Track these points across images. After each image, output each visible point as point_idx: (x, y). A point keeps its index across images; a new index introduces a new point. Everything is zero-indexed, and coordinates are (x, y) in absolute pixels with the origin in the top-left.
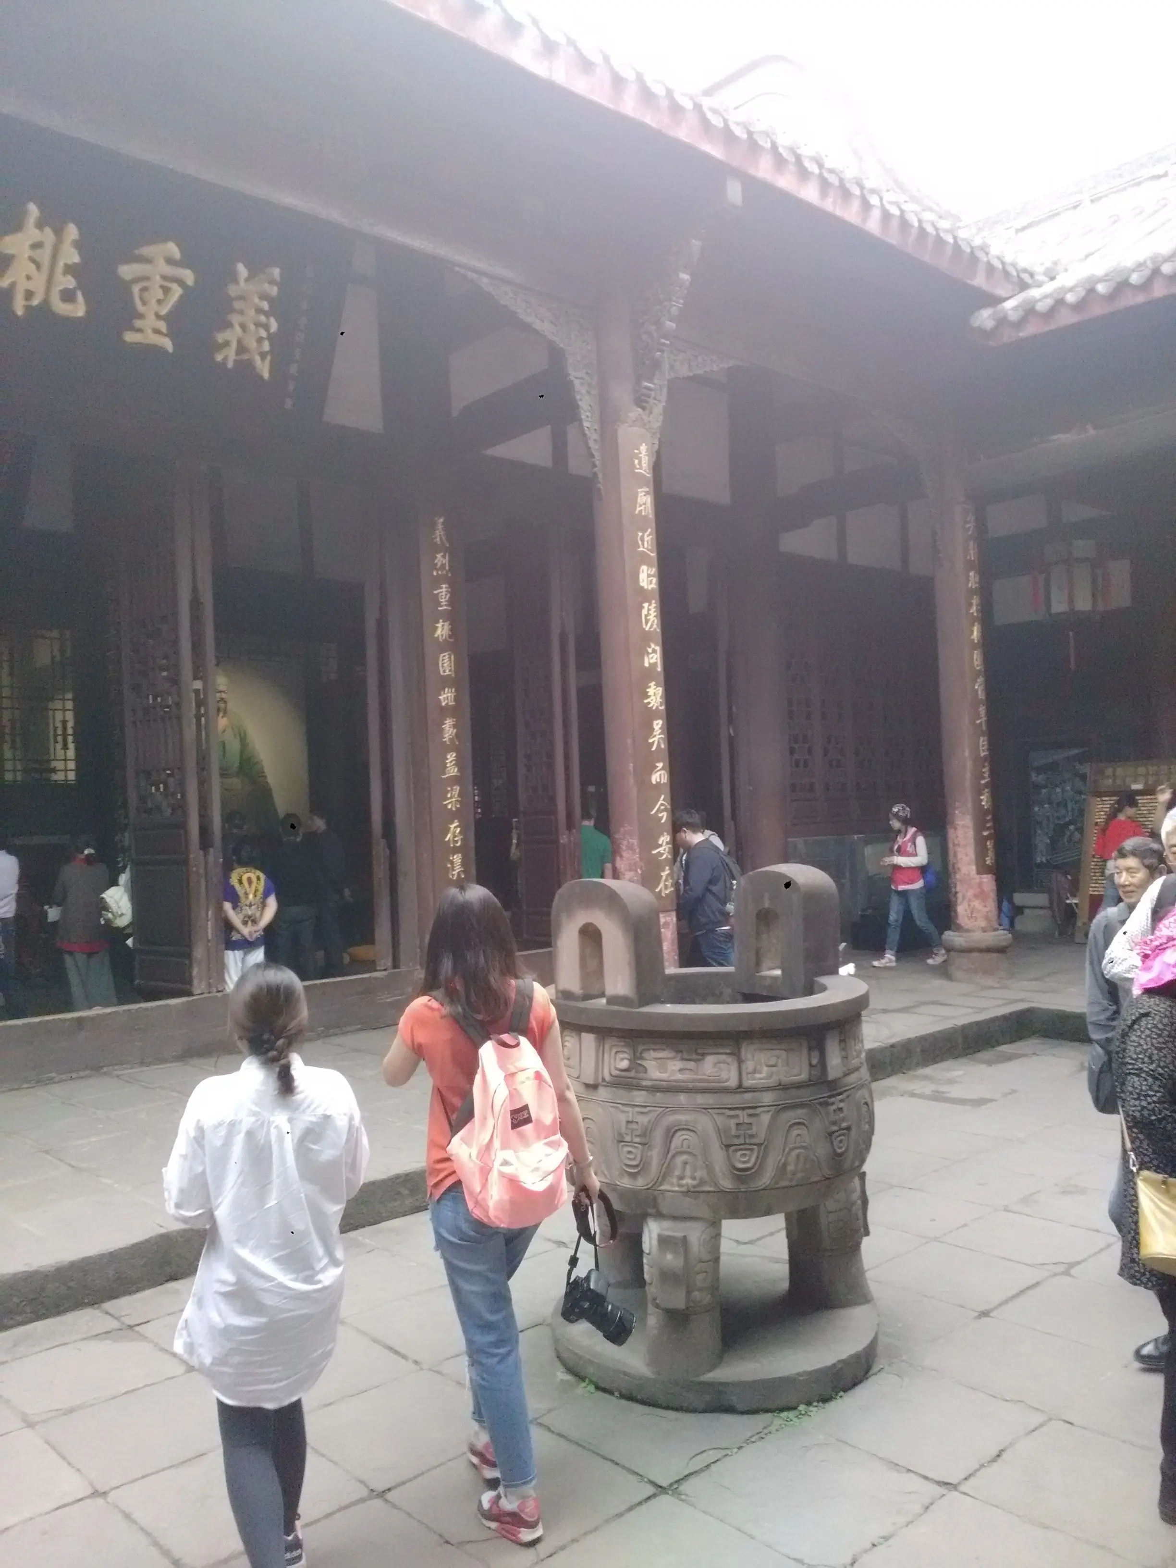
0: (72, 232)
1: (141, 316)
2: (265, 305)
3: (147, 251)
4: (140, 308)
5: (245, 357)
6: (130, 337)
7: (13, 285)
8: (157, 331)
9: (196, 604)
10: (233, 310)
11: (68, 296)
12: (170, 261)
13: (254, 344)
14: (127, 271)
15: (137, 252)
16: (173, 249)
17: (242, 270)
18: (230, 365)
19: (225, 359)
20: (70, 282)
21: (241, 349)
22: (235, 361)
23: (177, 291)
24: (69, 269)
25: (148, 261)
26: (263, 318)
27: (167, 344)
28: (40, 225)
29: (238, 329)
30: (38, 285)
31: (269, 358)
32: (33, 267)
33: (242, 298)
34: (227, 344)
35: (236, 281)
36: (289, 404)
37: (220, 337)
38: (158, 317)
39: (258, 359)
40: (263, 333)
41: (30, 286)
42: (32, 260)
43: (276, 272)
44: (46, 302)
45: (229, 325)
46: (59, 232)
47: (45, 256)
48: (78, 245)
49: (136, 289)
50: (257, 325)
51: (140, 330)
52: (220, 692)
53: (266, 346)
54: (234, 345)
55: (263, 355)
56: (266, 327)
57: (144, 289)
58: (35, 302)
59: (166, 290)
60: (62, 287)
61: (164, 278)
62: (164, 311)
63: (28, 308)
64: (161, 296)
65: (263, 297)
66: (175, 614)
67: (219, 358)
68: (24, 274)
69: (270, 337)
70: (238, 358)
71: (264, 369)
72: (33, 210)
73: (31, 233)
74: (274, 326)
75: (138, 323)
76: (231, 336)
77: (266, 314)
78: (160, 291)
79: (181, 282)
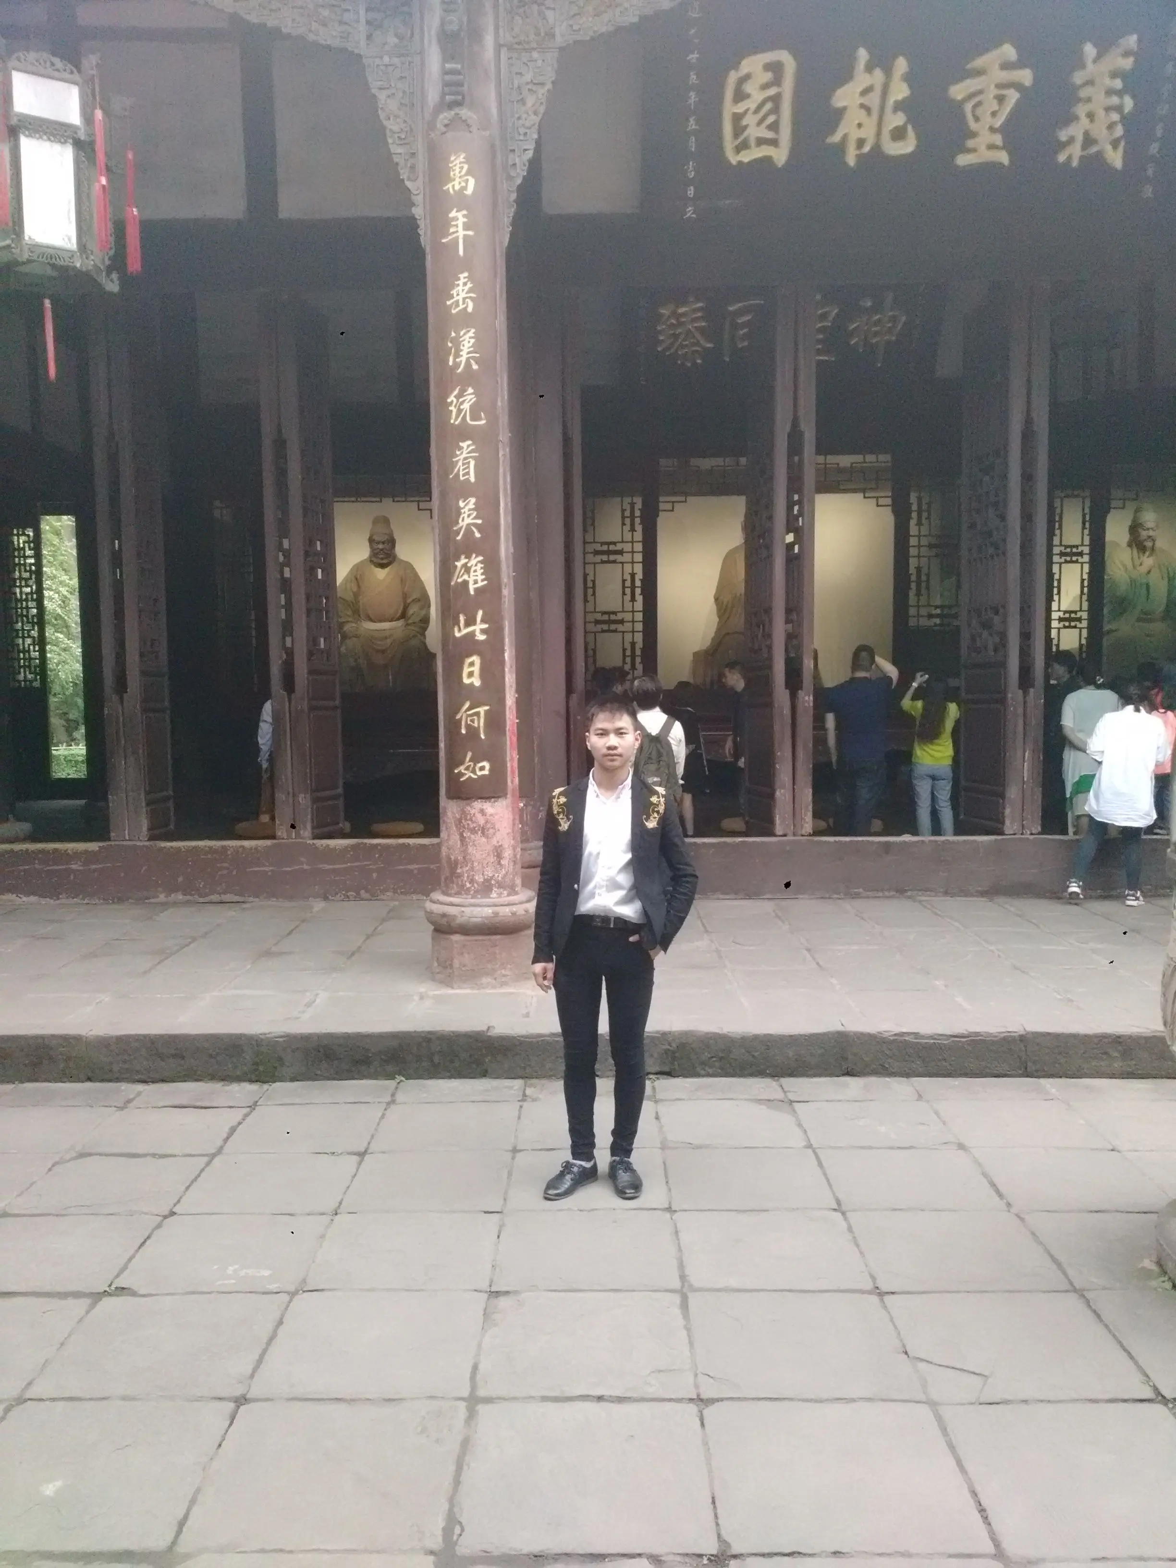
0: (901, 65)
1: (974, 135)
2: (1118, 84)
3: (979, 62)
4: (973, 125)
5: (1094, 149)
6: (963, 160)
7: (845, 137)
8: (991, 147)
9: (1028, 435)
10: (1078, 100)
11: (898, 134)
12: (1006, 66)
13: (1105, 132)
14: (957, 91)
15: (969, 66)
16: (1009, 51)
17: (1090, 50)
18: (1075, 163)
19: (1070, 158)
20: (898, 120)
21: (1089, 140)
22: (1081, 157)
23: (1013, 96)
24: (899, 106)
25: (979, 72)
26: (1115, 100)
27: (1003, 157)
28: (869, 68)
29: (1084, 121)
30: (868, 133)
31: (1123, 143)
32: (863, 112)
33: (1090, 83)
34: (1071, 140)
35: (1083, 66)
36: (1148, 190)
37: (1063, 136)
38: (992, 130)
39: (1109, 148)
40: (1115, 117)
41: (862, 134)
42: (862, 106)
43: (1132, 41)
44: (877, 148)
45: (1074, 118)
46: (888, 72)
47: (874, 99)
48: (908, 78)
49: (968, 107)
50: (1108, 109)
51: (974, 150)
52: (1148, 529)
53: (1119, 131)
54: (1080, 138)
55: (1115, 144)
56: (1119, 109)
57: (979, 104)
58: (866, 149)
59: (1001, 99)
60: (891, 127)
61: (999, 86)
62: (998, 123)
63: (859, 157)
64: (996, 108)
65: (1114, 75)
66: (1006, 446)
67: (1062, 158)
68: (857, 122)
69: (1124, 119)
70: (1085, 153)
71: (1116, 158)
72: (863, 55)
73: (862, 79)
74: (1128, 103)
75: (970, 143)
76: (1076, 131)
77: (1120, 93)
78: (995, 102)
79: (1017, 86)
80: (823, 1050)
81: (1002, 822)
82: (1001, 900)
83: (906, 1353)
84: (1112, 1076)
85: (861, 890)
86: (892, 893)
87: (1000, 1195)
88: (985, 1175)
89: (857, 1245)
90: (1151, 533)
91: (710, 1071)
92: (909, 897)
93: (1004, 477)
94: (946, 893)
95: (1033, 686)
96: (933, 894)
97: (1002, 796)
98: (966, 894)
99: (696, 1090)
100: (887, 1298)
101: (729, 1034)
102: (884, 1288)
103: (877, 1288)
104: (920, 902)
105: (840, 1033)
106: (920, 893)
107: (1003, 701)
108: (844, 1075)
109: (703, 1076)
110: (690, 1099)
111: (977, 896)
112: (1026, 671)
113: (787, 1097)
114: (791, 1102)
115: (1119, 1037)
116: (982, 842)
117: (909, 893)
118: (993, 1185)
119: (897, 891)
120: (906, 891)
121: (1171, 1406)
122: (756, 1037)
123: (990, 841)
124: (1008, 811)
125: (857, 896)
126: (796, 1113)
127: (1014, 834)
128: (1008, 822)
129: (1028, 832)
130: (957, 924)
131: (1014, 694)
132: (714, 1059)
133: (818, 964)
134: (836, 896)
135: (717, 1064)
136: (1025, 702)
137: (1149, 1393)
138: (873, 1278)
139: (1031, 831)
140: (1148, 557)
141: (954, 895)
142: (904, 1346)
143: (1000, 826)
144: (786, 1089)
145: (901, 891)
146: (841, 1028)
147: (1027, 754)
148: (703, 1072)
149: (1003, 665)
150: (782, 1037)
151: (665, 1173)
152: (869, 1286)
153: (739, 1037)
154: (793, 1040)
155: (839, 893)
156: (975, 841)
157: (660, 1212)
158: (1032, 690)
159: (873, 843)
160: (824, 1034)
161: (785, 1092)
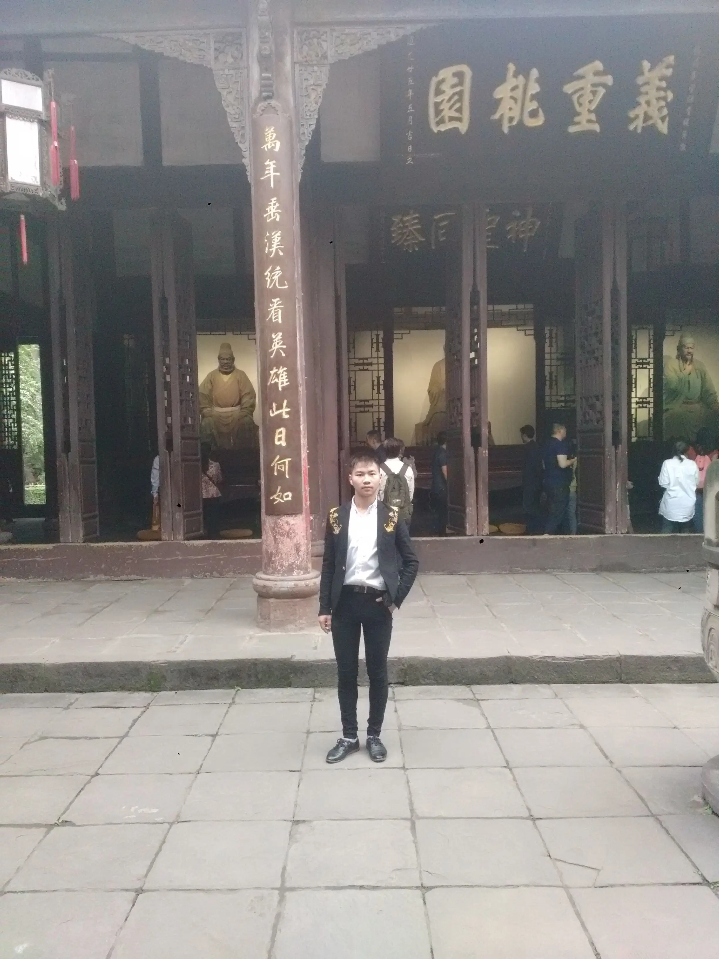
0: (535, 73)
1: (578, 114)
2: (664, 84)
3: (580, 72)
4: (578, 108)
5: (650, 122)
6: (572, 129)
7: (502, 116)
8: (589, 121)
9: (615, 291)
10: (640, 94)
11: (533, 114)
12: (597, 73)
13: (657, 112)
14: (568, 88)
15: (575, 74)
16: (598, 65)
17: (646, 65)
18: (639, 131)
19: (636, 128)
20: (534, 105)
21: (647, 117)
22: (643, 127)
23: (602, 91)
24: (534, 97)
25: (580, 77)
26: (662, 94)
27: (597, 128)
28: (515, 76)
29: (644, 106)
30: (516, 113)
31: (667, 119)
32: (512, 101)
33: (647, 83)
34: (637, 117)
35: (642, 73)
36: (683, 147)
37: (632, 114)
38: (589, 111)
39: (659, 122)
40: (663, 103)
41: (511, 114)
42: (512, 97)
43: (671, 59)
44: (521, 122)
45: (639, 104)
46: (527, 77)
47: (519, 93)
48: (538, 81)
49: (575, 98)
50: (658, 99)
51: (579, 123)
52: (688, 348)
53: (665, 112)
54: (642, 117)
55: (663, 119)
56: (665, 99)
57: (581, 96)
58: (515, 123)
59: (594, 93)
60: (529, 110)
61: (594, 85)
62: (593, 107)
63: (510, 127)
64: (591, 98)
65: (661, 79)
66: (601, 299)
67: (631, 127)
68: (509, 107)
69: (668, 105)
70: (644, 125)
71: (663, 128)
72: (512, 67)
73: (511, 82)
74: (670, 96)
75: (577, 119)
76: (640, 111)
77: (665, 90)
78: (591, 94)
79: (604, 85)
80: (497, 668)
81: (604, 527)
82: (605, 574)
83: (550, 856)
84: (673, 682)
85: (519, 569)
86: (539, 570)
87: (607, 757)
88: (597, 744)
89: (519, 789)
90: (690, 350)
91: (428, 681)
92: (548, 573)
93: (601, 317)
94: (571, 570)
95: (621, 444)
96: (563, 570)
97: (603, 510)
98: (582, 570)
99: (419, 694)
100: (537, 822)
101: (440, 659)
102: (536, 815)
103: (532, 816)
104: (555, 575)
105: (507, 657)
106: (555, 570)
107: (603, 453)
108: (510, 683)
109: (424, 685)
110: (415, 699)
111: (589, 572)
112: (616, 435)
113: (475, 697)
114: (478, 700)
115: (677, 658)
116: (592, 539)
117: (549, 570)
118: (602, 751)
119: (541, 569)
120: (546, 569)
121: (712, 887)
122: (456, 660)
123: (597, 538)
124: (607, 520)
125: (517, 572)
126: (481, 707)
127: (612, 534)
128: (607, 526)
129: (620, 533)
130: (577, 589)
131: (609, 448)
132: (431, 674)
133: (493, 615)
134: (504, 572)
135: (432, 677)
136: (616, 453)
137: (699, 879)
138: (529, 809)
140: (689, 365)
141: (575, 571)
142: (548, 852)
143: (602, 528)
144: (475, 692)
145: (543, 569)
146: (507, 654)
147: (618, 484)
148: (423, 682)
149: (602, 430)
150: (472, 660)
151: (401, 746)
152: (527, 814)
153: (445, 660)
154: (478, 662)
155: (506, 571)
156: (588, 538)
157: (398, 770)
158: (620, 446)
159: (525, 540)
160: (498, 658)
161: (474, 694)
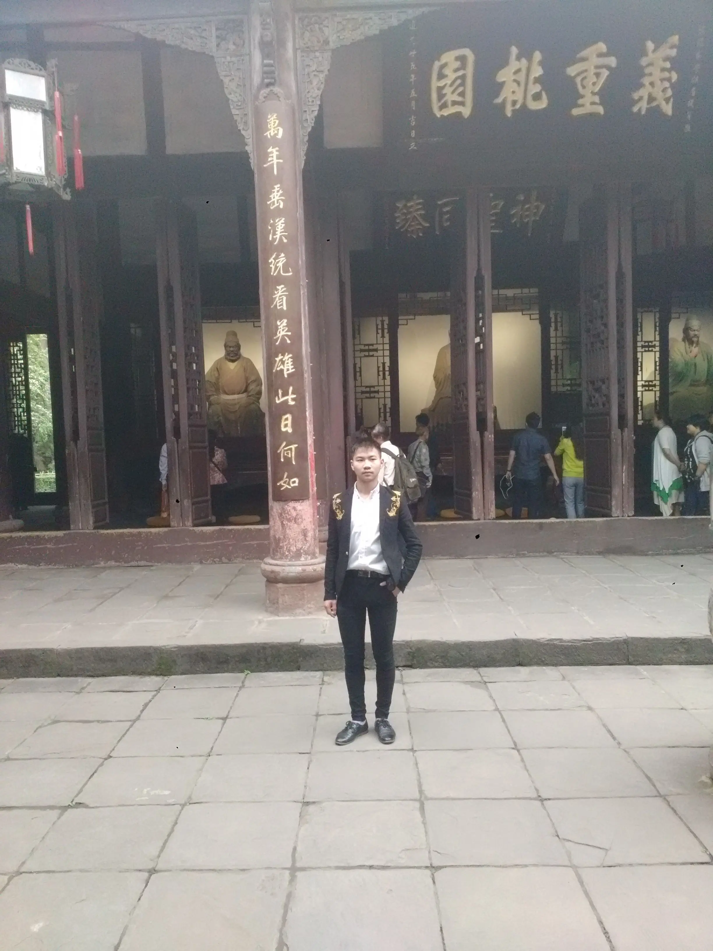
0: (537, 56)
1: (582, 97)
2: (668, 65)
3: (584, 54)
4: (581, 91)
5: (654, 104)
6: (576, 112)
7: (504, 101)
8: (593, 103)
9: (620, 275)
10: (643, 75)
11: (537, 97)
12: (600, 55)
13: (661, 93)
14: (572, 71)
15: (578, 56)
16: (602, 47)
17: (650, 45)
18: (643, 112)
19: (640, 110)
20: (537, 88)
21: (651, 99)
22: (647, 108)
23: (605, 73)
24: (537, 80)
25: (583, 59)
26: (666, 74)
27: (600, 110)
28: (518, 58)
29: (648, 87)
30: (519, 97)
31: (672, 100)
32: (515, 84)
33: (651, 64)
34: (641, 98)
35: (646, 55)
36: (688, 128)
37: (636, 96)
38: (593, 93)
39: (664, 103)
40: (667, 84)
41: (515, 97)
42: (515, 81)
43: (675, 39)
44: (524, 106)
45: (642, 85)
46: (530, 59)
47: (521, 78)
48: (542, 63)
49: (578, 80)
50: (662, 80)
51: (583, 106)
52: (694, 330)
53: (669, 93)
54: (646, 98)
55: (667, 100)
56: (669, 80)
57: (585, 78)
58: (518, 106)
59: (598, 75)
60: (533, 92)
61: (597, 67)
62: (597, 89)
63: (514, 111)
64: (595, 80)
65: (666, 59)
66: (606, 283)
67: (635, 109)
68: (512, 90)
69: (673, 86)
70: (648, 106)
71: (668, 109)
72: (514, 50)
73: (514, 64)
74: (674, 76)
75: (580, 101)
76: (644, 92)
77: (669, 70)
78: (594, 76)
79: (608, 68)
80: (504, 650)
81: (610, 509)
82: (611, 556)
83: (558, 836)
84: (681, 664)
85: (526, 552)
86: (545, 554)
87: (614, 738)
88: (604, 726)
89: (527, 771)
90: (696, 333)
91: (436, 664)
92: (555, 556)
93: (606, 301)
94: (578, 553)
95: (627, 427)
96: (570, 554)
97: (610, 493)
98: (590, 553)
99: (427, 676)
100: (545, 802)
101: (447, 642)
102: (544, 796)
103: (540, 796)
104: (562, 558)
105: (514, 640)
106: (562, 553)
107: (609, 436)
108: (517, 665)
109: (432, 668)
110: (424, 682)
111: (596, 555)
112: (622, 418)
113: (483, 680)
114: (485, 682)
115: (684, 639)
116: (598, 522)
117: (555, 554)
118: (609, 731)
119: (548, 552)
120: (553, 553)
122: (463, 643)
123: (604, 521)
124: (613, 503)
125: (524, 556)
126: (488, 689)
127: (618, 517)
128: (614, 509)
129: (626, 515)
130: (584, 572)
131: (615, 432)
132: (438, 657)
133: (500, 598)
134: (510, 556)
135: (440, 660)
136: (622, 437)
137: (707, 859)
138: (537, 790)
139: (628, 514)
140: (695, 347)
141: (582, 554)
142: (556, 832)
143: (609, 511)
144: (482, 675)
145: (550, 553)
146: (515, 637)
147: (624, 468)
148: (431, 665)
149: (608, 414)
150: (480, 643)
151: (410, 727)
152: (535, 795)
153: (453, 643)
154: (486, 645)
155: (512, 554)
156: (595, 521)
157: (406, 752)
158: (626, 429)
159: (532, 523)
160: (505, 641)
161: (482, 677)
